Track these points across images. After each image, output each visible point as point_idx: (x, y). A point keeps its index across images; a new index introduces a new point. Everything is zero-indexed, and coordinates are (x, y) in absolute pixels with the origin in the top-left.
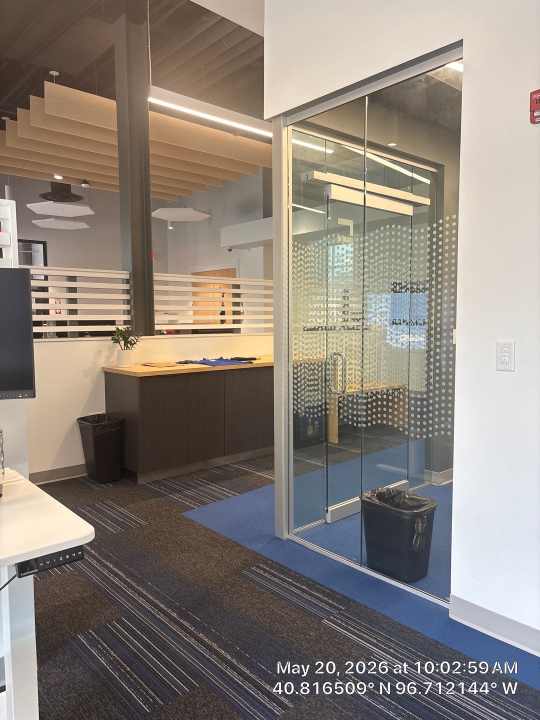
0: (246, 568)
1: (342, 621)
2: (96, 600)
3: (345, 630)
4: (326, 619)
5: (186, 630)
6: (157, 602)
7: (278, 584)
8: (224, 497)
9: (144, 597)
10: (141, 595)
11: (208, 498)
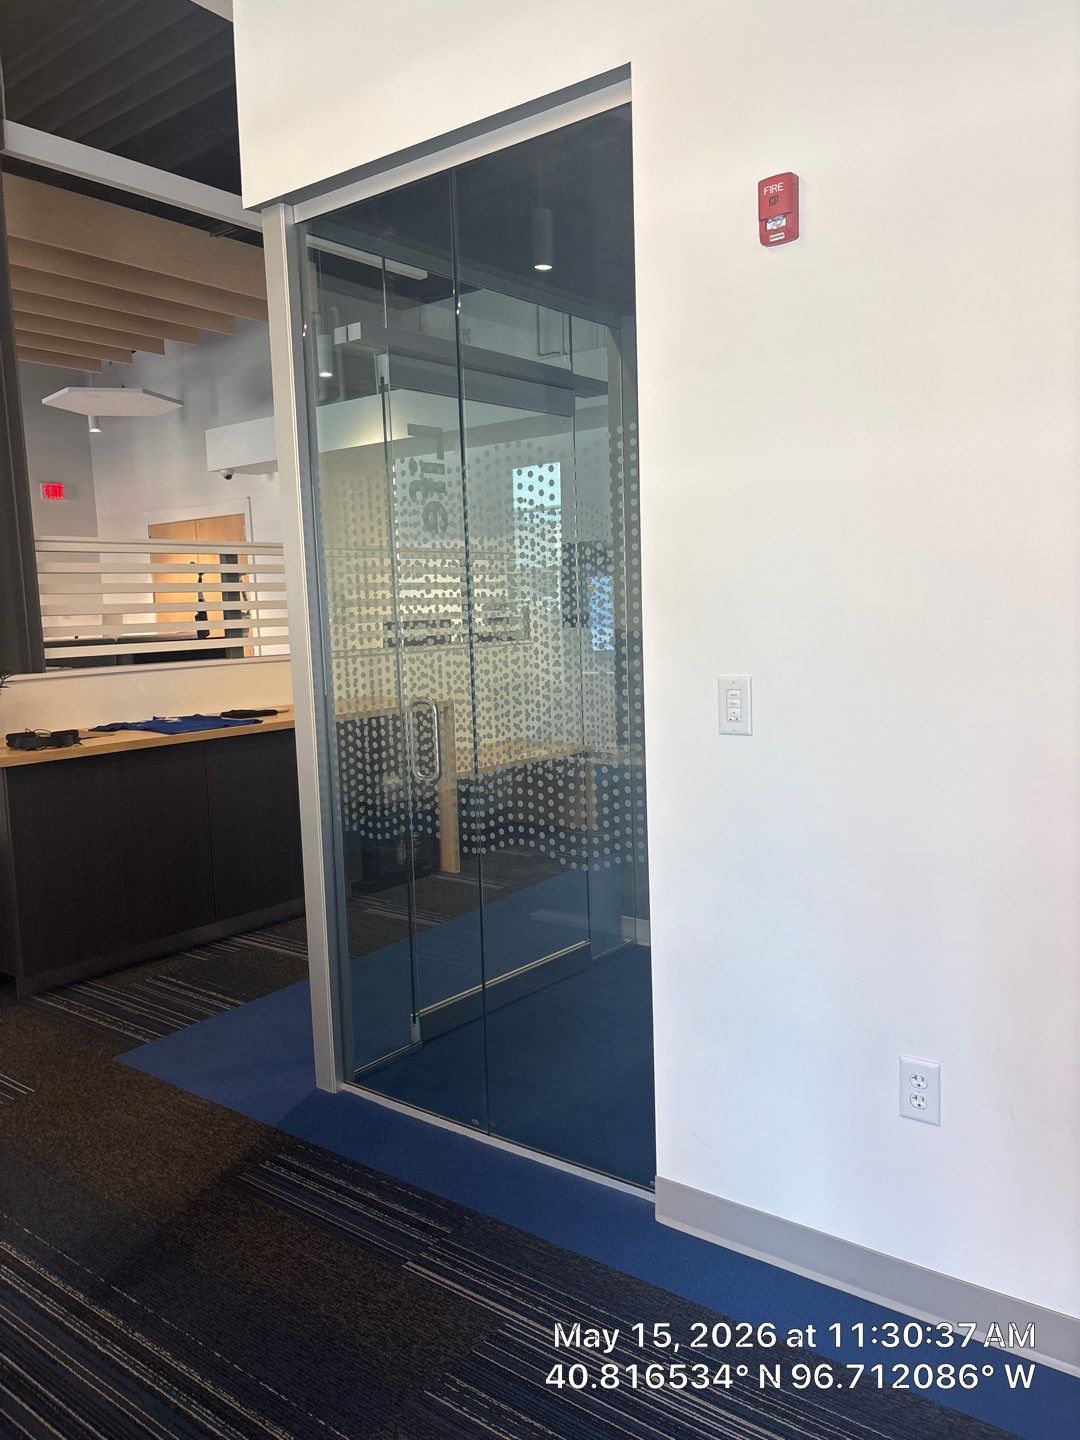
0: (250, 1166)
1: (443, 1258)
3: (448, 1278)
4: (413, 1261)
6: (42, 1271)
7: (316, 1193)
8: (210, 1012)
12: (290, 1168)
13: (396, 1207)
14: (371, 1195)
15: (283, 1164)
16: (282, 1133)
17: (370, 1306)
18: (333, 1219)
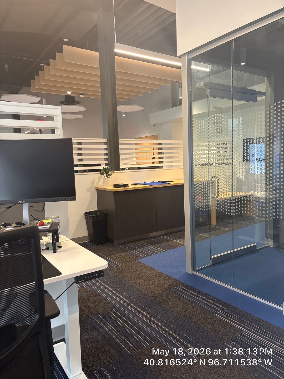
0: (173, 287)
1: (224, 314)
2: (100, 301)
3: (227, 319)
4: (217, 314)
5: (145, 316)
6: (130, 303)
7: (190, 295)
8: (158, 252)
9: (123, 300)
10: (121, 299)
11: (150, 253)
12: (183, 289)
13: (210, 301)
14: (203, 297)
15: (181, 288)
16: (179, 281)
17: (207, 322)
18: (195, 301)
